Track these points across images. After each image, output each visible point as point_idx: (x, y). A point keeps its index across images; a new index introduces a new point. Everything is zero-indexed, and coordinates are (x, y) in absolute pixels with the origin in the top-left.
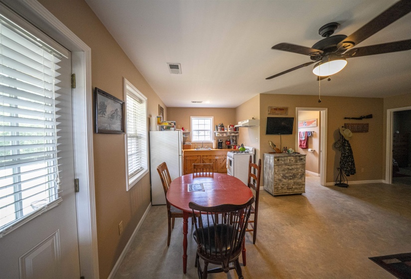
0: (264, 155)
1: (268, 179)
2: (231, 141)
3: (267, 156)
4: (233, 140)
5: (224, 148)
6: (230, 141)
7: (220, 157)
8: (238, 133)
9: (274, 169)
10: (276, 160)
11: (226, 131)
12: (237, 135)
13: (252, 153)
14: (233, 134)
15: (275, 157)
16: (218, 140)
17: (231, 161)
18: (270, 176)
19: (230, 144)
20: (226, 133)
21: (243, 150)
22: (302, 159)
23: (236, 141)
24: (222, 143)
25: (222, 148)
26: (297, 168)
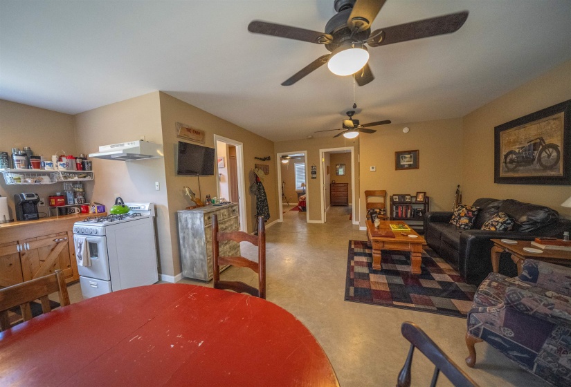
0: (176, 214)
1: (192, 257)
2: (70, 196)
3: (185, 216)
4: (75, 194)
5: (46, 217)
6: (63, 196)
7: (36, 245)
8: (90, 174)
9: (206, 234)
10: (206, 218)
11: (47, 169)
12: (88, 179)
13: (150, 214)
14: (76, 179)
15: (205, 214)
16: (16, 198)
18: (197, 249)
19: (66, 202)
20: (48, 174)
21: (123, 211)
22: (234, 211)
23: (84, 194)
24: (35, 202)
25: (38, 218)
26: (231, 225)
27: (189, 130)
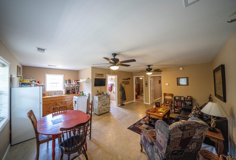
0: (93, 96)
1: (95, 108)
2: (76, 89)
3: (95, 97)
4: (77, 89)
5: (71, 94)
6: (74, 89)
7: (68, 100)
8: (79, 85)
9: (98, 102)
10: (99, 98)
11: (72, 84)
12: (79, 86)
13: (88, 96)
14: (77, 86)
15: (98, 97)
16: (67, 89)
17: (76, 102)
18: (97, 106)
19: (75, 91)
20: (72, 85)
21: (83, 95)
22: (109, 97)
23: (78, 89)
24: (69, 91)
25: (69, 94)
26: (107, 101)
27: (98, 75)
